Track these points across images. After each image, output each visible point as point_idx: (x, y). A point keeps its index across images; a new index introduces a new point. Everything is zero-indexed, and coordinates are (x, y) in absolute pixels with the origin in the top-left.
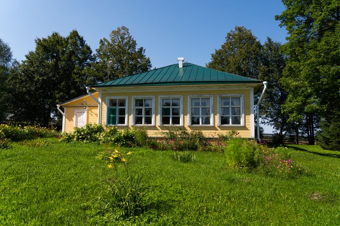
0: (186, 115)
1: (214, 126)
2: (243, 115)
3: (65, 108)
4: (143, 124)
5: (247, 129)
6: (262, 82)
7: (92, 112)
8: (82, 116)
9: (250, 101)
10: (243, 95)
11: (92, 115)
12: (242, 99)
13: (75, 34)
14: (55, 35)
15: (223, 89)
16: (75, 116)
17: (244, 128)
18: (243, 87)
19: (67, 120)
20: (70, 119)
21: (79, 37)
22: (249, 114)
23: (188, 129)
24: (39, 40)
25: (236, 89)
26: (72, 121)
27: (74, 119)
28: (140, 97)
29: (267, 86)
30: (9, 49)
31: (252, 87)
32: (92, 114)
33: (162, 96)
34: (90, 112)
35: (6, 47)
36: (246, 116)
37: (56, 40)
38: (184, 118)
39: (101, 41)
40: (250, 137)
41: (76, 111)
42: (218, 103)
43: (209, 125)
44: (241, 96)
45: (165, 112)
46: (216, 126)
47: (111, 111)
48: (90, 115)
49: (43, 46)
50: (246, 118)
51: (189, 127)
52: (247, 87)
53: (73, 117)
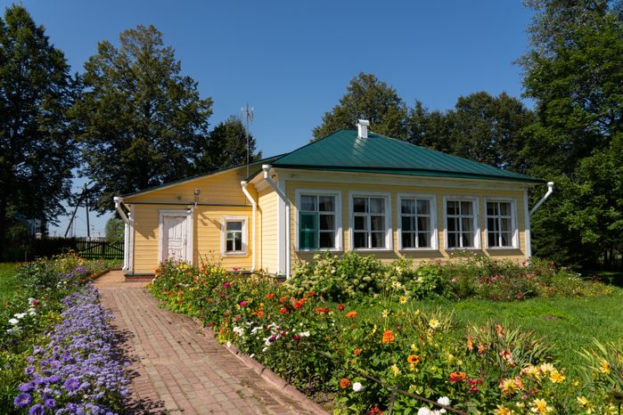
1: (481, 251)
2: (517, 231)
3: (133, 206)
4: (370, 248)
5: (521, 254)
7: (205, 218)
8: (178, 226)
9: (523, 210)
11: (205, 224)
12: (514, 205)
15: (492, 189)
16: (161, 226)
17: (519, 252)
19: (138, 234)
20: (148, 232)
22: (524, 231)
23: (445, 255)
25: (508, 189)
26: (154, 236)
27: (159, 232)
28: (362, 194)
31: (523, 188)
32: (206, 221)
33: (402, 195)
34: (200, 217)
36: (521, 233)
41: (163, 213)
42: (485, 211)
43: (472, 248)
44: (512, 201)
46: (484, 250)
48: (200, 224)
50: (521, 237)
51: (447, 251)
53: (157, 227)
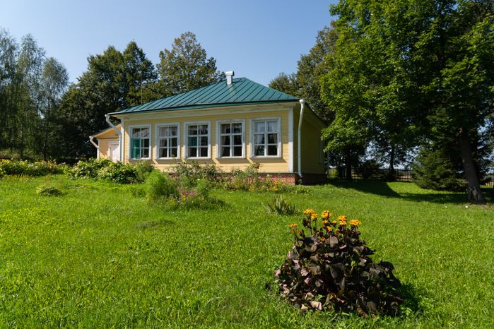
0: (215, 145)
1: (246, 158)
2: (280, 143)
3: (99, 141)
5: (285, 162)
6: (298, 100)
8: (116, 150)
9: (288, 126)
10: (280, 118)
12: (279, 122)
13: (133, 47)
14: (111, 49)
15: (256, 111)
17: (281, 160)
18: (280, 108)
19: (101, 153)
20: (104, 152)
21: (138, 50)
22: (287, 143)
23: (217, 162)
24: (92, 58)
25: (272, 110)
27: (109, 152)
28: (164, 125)
29: (304, 106)
30: (65, 71)
31: (290, 107)
35: (60, 68)
36: (284, 145)
37: (112, 55)
38: (212, 148)
39: (162, 53)
40: (287, 171)
41: (111, 143)
42: (250, 130)
43: (240, 157)
44: (278, 119)
45: (192, 142)
46: (248, 159)
47: (135, 142)
49: (95, 64)
50: (284, 148)
51: (218, 159)
52: (285, 107)
53: (108, 150)
